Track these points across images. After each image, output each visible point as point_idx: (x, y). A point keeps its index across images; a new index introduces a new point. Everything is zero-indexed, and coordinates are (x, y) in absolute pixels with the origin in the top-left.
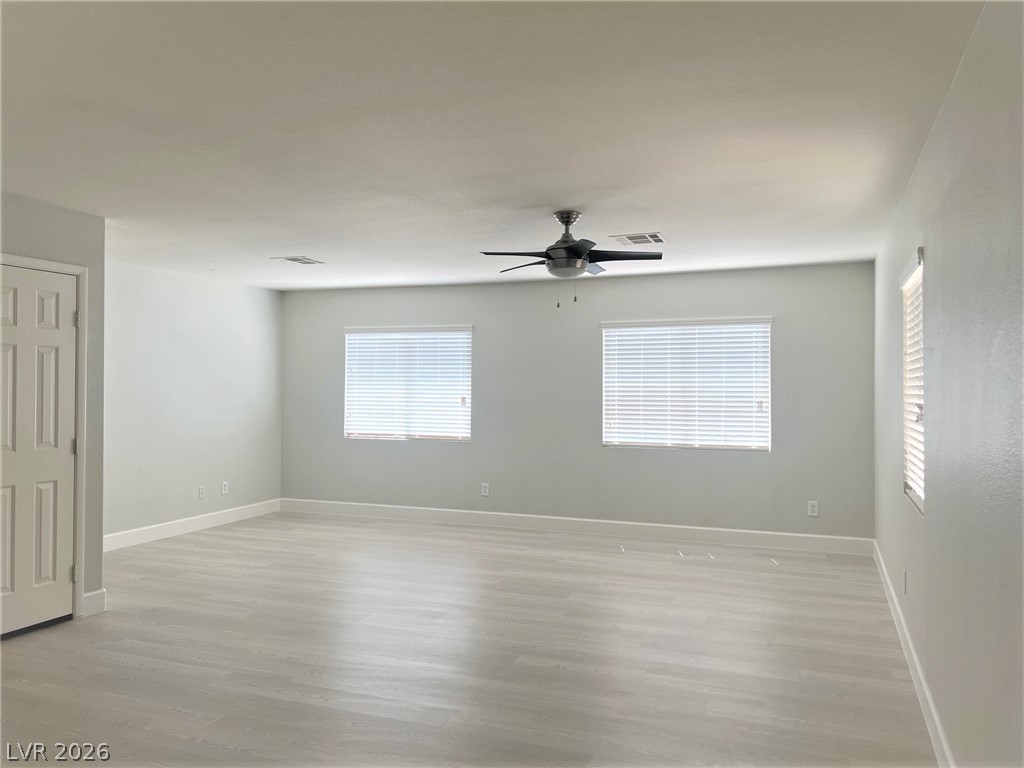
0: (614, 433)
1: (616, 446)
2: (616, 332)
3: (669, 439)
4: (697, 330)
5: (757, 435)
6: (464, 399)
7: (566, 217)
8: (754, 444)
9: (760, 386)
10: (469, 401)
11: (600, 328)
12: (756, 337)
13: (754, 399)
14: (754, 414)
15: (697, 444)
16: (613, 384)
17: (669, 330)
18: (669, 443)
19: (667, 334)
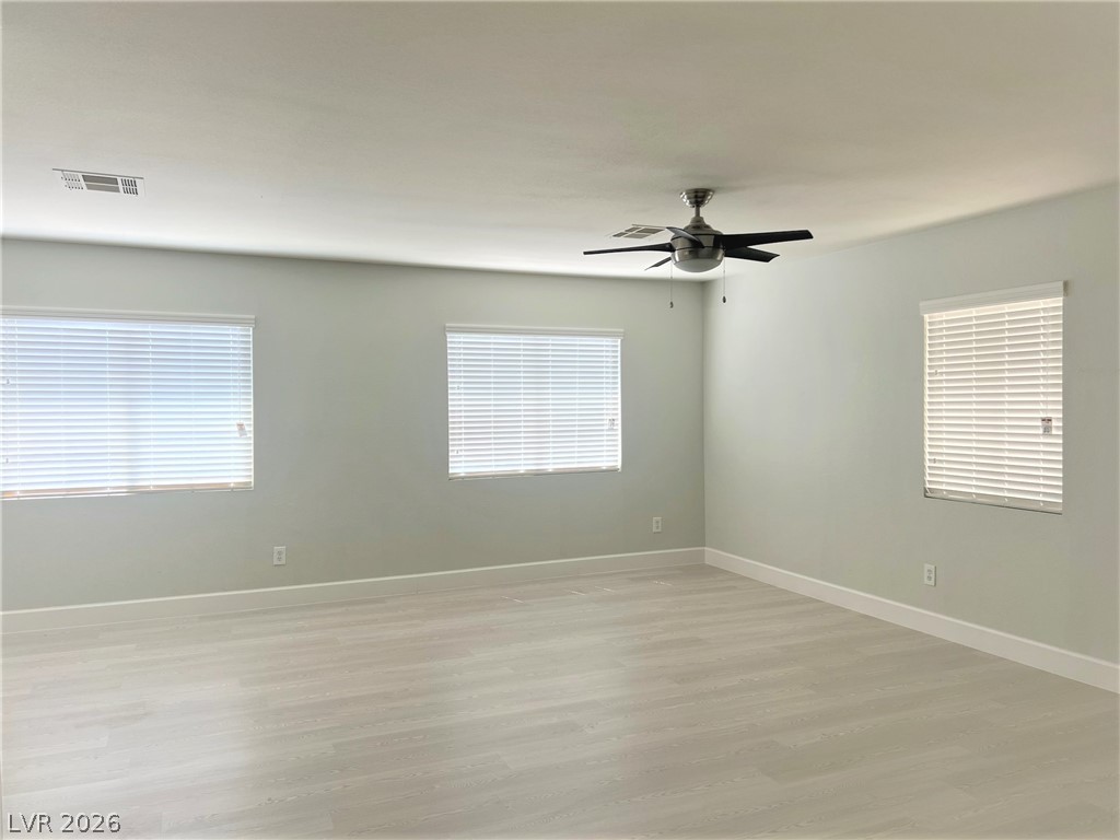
0: (462, 464)
1: (463, 478)
2: (462, 337)
3: (522, 464)
4: (551, 340)
5: (607, 454)
6: (241, 426)
7: (699, 198)
8: (604, 464)
9: (610, 402)
10: (250, 429)
11: (444, 330)
12: (608, 350)
13: (605, 417)
14: (605, 433)
15: (550, 468)
16: (460, 401)
17: (522, 339)
18: (522, 469)
19: (519, 344)
